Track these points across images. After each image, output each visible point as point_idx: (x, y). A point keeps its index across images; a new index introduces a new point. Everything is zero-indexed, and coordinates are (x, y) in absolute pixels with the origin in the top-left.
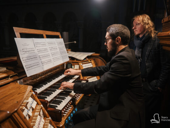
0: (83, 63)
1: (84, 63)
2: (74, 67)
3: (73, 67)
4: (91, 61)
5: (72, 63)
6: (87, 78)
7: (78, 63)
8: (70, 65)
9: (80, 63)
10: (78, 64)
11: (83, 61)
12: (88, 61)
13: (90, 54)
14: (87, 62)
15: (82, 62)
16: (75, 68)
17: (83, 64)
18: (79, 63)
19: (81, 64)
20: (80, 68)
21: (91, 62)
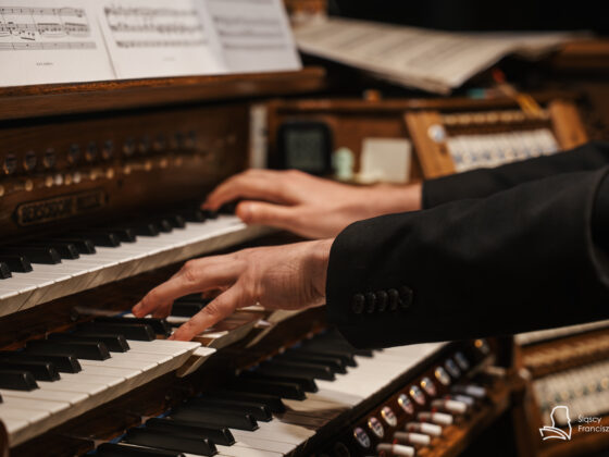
0: (451, 120)
1: (465, 119)
2: (357, 168)
3: (344, 159)
4: (543, 105)
5: (331, 121)
6: (530, 368)
7: (397, 116)
8: (314, 137)
9: (426, 118)
10: (404, 133)
11: (459, 102)
12: (515, 107)
13: (536, 43)
14: (507, 117)
15: (444, 111)
16: (367, 175)
17: (453, 131)
18: (413, 121)
19: (436, 132)
20: (416, 169)
21: (548, 125)
